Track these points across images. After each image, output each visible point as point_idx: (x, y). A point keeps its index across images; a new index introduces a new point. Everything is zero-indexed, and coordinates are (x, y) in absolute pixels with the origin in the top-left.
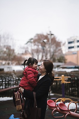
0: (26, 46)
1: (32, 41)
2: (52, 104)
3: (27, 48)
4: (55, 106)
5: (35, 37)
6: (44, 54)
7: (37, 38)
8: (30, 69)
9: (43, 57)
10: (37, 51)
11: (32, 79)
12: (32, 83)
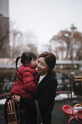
0: (49, 44)
1: (56, 38)
2: (68, 110)
3: (50, 46)
4: (72, 113)
5: (59, 34)
6: (69, 52)
7: (61, 35)
8: (27, 68)
9: (67, 54)
10: (62, 49)
11: (31, 84)
12: (31, 90)
